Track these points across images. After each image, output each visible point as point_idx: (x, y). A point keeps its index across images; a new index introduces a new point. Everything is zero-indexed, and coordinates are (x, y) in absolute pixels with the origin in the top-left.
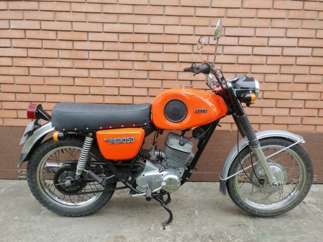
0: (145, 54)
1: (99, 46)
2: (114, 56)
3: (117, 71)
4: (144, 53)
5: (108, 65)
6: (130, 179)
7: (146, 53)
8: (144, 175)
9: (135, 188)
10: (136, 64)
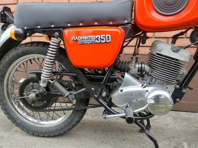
6: (104, 94)
8: (122, 91)
9: (110, 107)
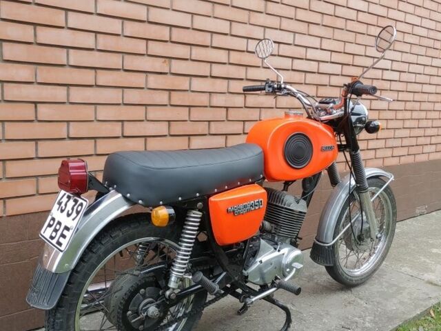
0: (165, 62)
1: (88, 41)
2: (115, 61)
3: (121, 90)
4: (163, 59)
5: (104, 78)
7: (167, 60)
8: (261, 262)
10: (152, 78)
